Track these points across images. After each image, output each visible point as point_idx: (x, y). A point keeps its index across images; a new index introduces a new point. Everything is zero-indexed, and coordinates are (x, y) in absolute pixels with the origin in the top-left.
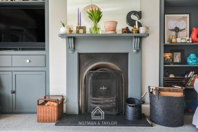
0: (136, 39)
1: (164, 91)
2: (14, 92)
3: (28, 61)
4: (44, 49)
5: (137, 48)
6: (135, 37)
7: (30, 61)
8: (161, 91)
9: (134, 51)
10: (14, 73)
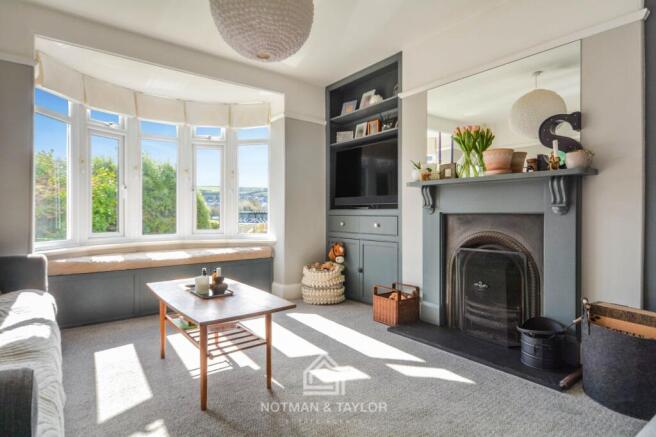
0: (555, 183)
1: (612, 317)
2: (361, 271)
3: (376, 225)
4: (395, 207)
5: (561, 202)
6: (553, 178)
7: (379, 226)
8: (605, 315)
9: (555, 209)
10: (362, 242)
